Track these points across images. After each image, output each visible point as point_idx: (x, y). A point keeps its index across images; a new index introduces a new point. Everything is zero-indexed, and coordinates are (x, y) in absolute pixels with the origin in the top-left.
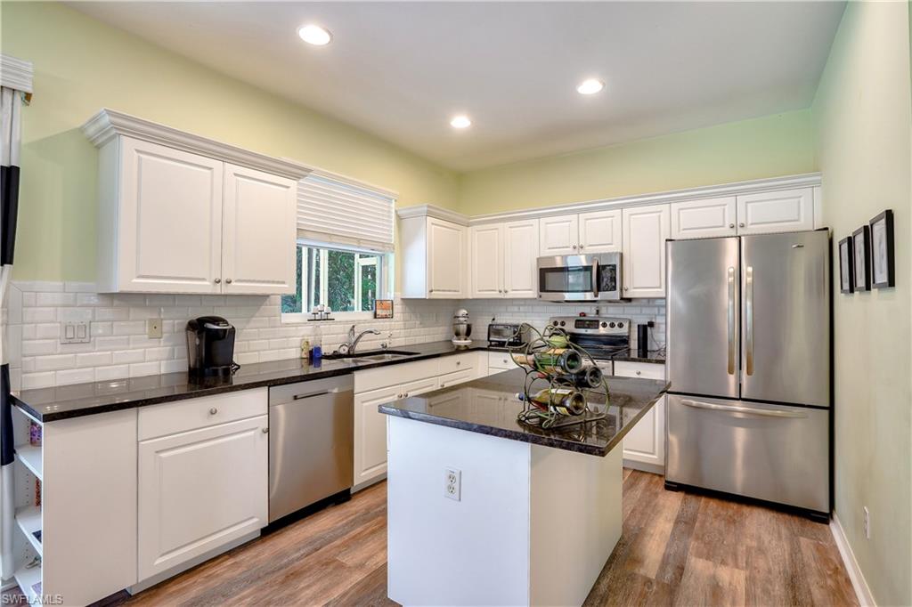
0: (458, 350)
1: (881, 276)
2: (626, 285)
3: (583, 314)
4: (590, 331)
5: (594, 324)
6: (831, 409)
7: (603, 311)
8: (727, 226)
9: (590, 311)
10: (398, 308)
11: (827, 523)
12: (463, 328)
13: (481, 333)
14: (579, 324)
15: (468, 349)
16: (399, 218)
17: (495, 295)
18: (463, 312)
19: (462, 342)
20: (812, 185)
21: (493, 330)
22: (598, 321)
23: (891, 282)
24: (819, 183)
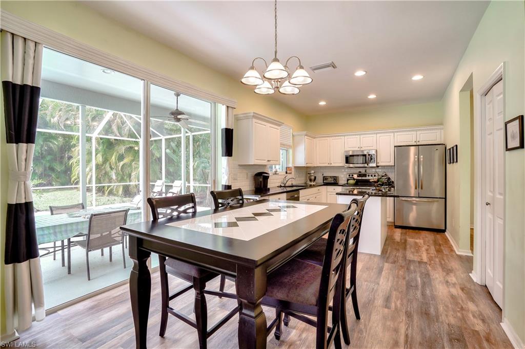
0: (311, 186)
1: (455, 160)
2: (378, 161)
3: (360, 172)
4: (363, 178)
5: (365, 175)
6: (445, 198)
7: (368, 171)
8: (414, 141)
9: (363, 171)
10: (293, 170)
11: (444, 232)
12: (313, 178)
13: (320, 180)
14: (360, 175)
15: (314, 186)
16: (293, 136)
17: (327, 165)
18: (313, 172)
19: (312, 183)
20: (441, 129)
21: (325, 178)
22: (366, 175)
23: (457, 162)
24: (443, 129)
